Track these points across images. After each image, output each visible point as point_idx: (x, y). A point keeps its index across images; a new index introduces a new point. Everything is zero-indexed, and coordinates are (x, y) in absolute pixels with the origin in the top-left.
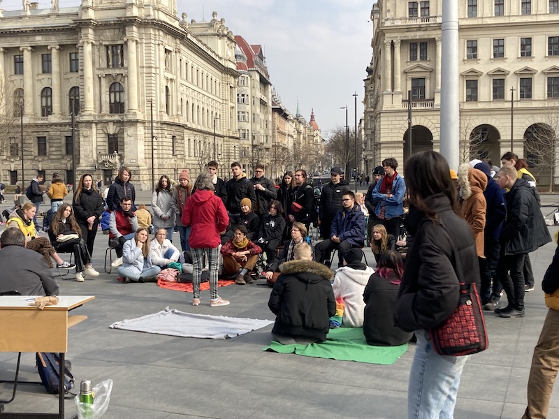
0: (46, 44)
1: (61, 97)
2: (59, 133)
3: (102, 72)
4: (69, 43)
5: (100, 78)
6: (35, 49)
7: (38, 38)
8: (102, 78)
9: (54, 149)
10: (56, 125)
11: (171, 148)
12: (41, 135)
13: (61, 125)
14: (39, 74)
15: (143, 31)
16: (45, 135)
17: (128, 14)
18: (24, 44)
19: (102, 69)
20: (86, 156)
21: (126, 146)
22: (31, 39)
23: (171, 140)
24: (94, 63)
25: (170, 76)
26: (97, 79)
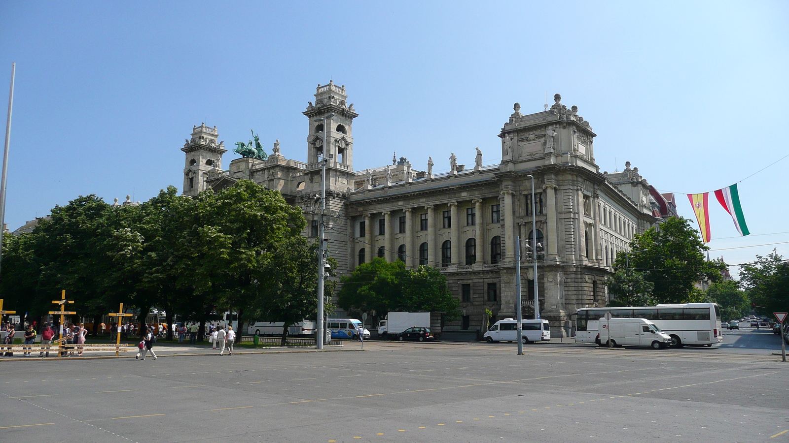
0: (471, 199)
1: (483, 246)
2: (481, 280)
3: (522, 220)
4: (491, 196)
5: (520, 226)
6: (460, 204)
7: (464, 194)
8: (522, 227)
9: (477, 296)
10: (479, 272)
11: (592, 293)
12: (465, 282)
13: (483, 272)
14: (464, 227)
15: (560, 177)
16: (469, 282)
17: (547, 163)
18: (452, 201)
19: (522, 218)
20: (506, 302)
21: (546, 291)
22: (457, 195)
23: (592, 285)
24: (514, 213)
25: (589, 221)
26: (517, 227)
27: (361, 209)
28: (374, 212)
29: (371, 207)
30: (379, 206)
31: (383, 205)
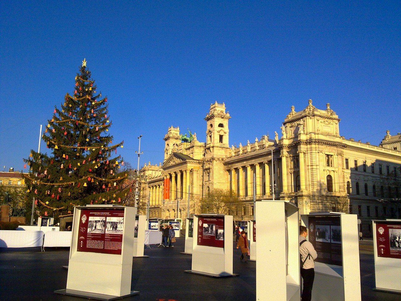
3: (292, 170)
5: (291, 174)
17: (299, 139)
18: (265, 161)
24: (287, 166)
25: (331, 169)
27: (230, 166)
28: (235, 167)
29: (234, 165)
30: (236, 164)
31: (238, 164)
